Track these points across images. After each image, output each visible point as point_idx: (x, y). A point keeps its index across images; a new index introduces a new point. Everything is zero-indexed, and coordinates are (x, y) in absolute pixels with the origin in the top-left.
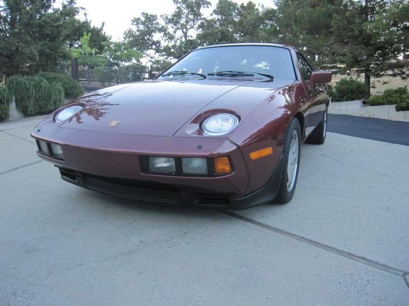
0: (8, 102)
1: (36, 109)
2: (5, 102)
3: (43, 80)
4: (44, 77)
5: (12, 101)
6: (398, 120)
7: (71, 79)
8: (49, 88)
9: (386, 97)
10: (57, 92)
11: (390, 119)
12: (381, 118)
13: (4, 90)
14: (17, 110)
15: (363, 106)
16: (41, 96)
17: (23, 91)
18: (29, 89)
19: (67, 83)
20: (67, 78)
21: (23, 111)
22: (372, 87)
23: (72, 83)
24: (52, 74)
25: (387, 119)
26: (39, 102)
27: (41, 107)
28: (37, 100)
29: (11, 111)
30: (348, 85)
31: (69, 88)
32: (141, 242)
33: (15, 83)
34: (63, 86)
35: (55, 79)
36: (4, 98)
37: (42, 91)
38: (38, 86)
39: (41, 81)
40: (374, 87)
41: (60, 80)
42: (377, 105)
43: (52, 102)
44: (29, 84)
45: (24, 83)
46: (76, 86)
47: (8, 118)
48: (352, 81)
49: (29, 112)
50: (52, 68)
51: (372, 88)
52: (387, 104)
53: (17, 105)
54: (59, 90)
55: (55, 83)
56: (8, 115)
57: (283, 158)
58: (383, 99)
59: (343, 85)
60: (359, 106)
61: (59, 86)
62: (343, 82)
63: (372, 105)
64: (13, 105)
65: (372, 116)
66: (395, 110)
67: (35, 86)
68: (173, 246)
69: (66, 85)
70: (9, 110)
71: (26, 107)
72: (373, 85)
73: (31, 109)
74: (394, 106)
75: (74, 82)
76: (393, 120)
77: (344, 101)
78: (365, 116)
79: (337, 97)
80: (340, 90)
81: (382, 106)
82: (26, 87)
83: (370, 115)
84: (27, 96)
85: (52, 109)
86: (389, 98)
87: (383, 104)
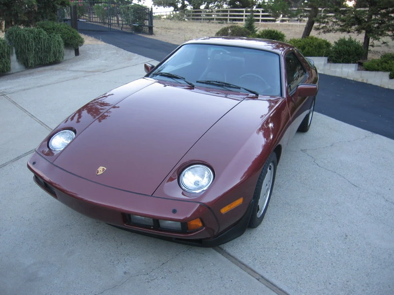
0: (9, 54)
1: (37, 61)
2: (6, 55)
3: (42, 32)
4: (43, 27)
5: (12, 54)
6: (390, 88)
7: (70, 28)
8: (48, 39)
9: (382, 63)
10: (57, 44)
11: (382, 86)
12: (374, 83)
13: (4, 43)
14: (18, 61)
15: (358, 70)
16: (41, 48)
17: (23, 44)
18: (28, 41)
19: (66, 34)
20: (66, 28)
21: (24, 64)
22: (371, 45)
23: (71, 34)
24: (50, 24)
25: (379, 85)
26: (39, 54)
27: (41, 59)
28: (37, 53)
29: (12, 63)
30: (346, 46)
31: (68, 38)
32: (125, 273)
33: (14, 34)
34: (62, 37)
35: (54, 30)
36: (4, 51)
37: (42, 43)
38: (37, 39)
39: (40, 33)
40: (373, 46)
41: (59, 30)
42: (372, 71)
43: (51, 54)
44: (29, 36)
45: (24, 35)
46: (75, 37)
47: (10, 71)
48: (351, 41)
49: (30, 65)
50: (51, 16)
51: (371, 47)
52: (381, 71)
53: (17, 58)
54: (58, 41)
55: (54, 34)
56: (10, 68)
57: (253, 202)
58: (378, 65)
59: (341, 45)
60: (354, 70)
61: (58, 37)
62: (342, 42)
63: (367, 70)
64: (14, 58)
65: (365, 81)
66: (389, 78)
67: (34, 38)
68: (152, 280)
69: (66, 35)
70: (10, 63)
71: (27, 60)
72: (372, 44)
73: (31, 61)
74: (388, 74)
75: (73, 32)
76: (385, 87)
77: (340, 63)
78: (358, 81)
79: (334, 58)
80: (338, 50)
81: (376, 72)
82: (25, 40)
83: (363, 80)
84: (27, 48)
85: (52, 60)
86: (385, 65)
87: (378, 70)
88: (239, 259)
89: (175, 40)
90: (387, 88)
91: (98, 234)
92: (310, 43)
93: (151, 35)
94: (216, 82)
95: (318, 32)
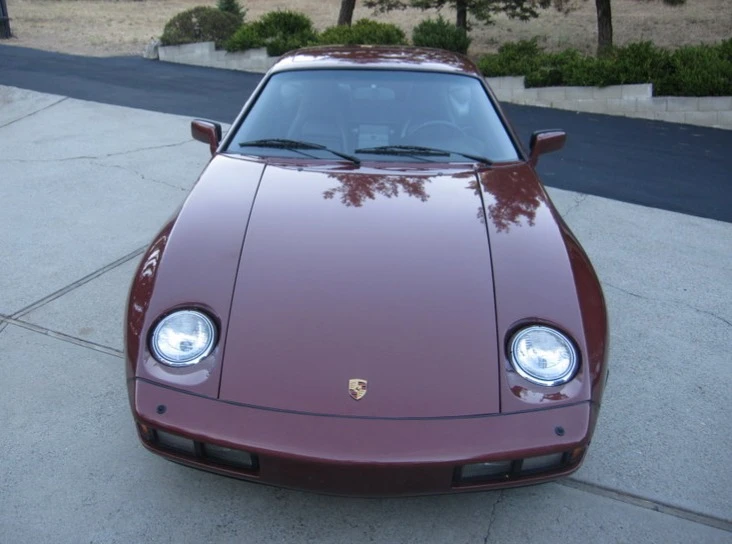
6: (528, 104)
11: (515, 102)
48: (442, 25)
52: (509, 75)
58: (501, 64)
62: (428, 28)
66: (523, 87)
74: (521, 79)
76: (520, 103)
81: (501, 78)
86: (512, 63)
87: (503, 75)
88: (596, 482)
89: (70, 46)
90: (523, 103)
91: (303, 522)
92: (370, 32)
93: (7, 37)
94: (400, 147)
95: (372, 10)
